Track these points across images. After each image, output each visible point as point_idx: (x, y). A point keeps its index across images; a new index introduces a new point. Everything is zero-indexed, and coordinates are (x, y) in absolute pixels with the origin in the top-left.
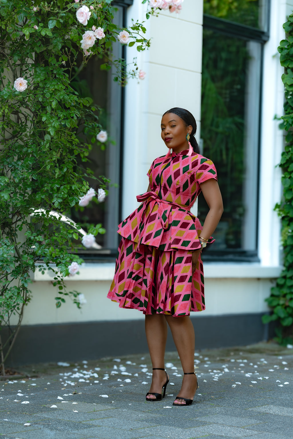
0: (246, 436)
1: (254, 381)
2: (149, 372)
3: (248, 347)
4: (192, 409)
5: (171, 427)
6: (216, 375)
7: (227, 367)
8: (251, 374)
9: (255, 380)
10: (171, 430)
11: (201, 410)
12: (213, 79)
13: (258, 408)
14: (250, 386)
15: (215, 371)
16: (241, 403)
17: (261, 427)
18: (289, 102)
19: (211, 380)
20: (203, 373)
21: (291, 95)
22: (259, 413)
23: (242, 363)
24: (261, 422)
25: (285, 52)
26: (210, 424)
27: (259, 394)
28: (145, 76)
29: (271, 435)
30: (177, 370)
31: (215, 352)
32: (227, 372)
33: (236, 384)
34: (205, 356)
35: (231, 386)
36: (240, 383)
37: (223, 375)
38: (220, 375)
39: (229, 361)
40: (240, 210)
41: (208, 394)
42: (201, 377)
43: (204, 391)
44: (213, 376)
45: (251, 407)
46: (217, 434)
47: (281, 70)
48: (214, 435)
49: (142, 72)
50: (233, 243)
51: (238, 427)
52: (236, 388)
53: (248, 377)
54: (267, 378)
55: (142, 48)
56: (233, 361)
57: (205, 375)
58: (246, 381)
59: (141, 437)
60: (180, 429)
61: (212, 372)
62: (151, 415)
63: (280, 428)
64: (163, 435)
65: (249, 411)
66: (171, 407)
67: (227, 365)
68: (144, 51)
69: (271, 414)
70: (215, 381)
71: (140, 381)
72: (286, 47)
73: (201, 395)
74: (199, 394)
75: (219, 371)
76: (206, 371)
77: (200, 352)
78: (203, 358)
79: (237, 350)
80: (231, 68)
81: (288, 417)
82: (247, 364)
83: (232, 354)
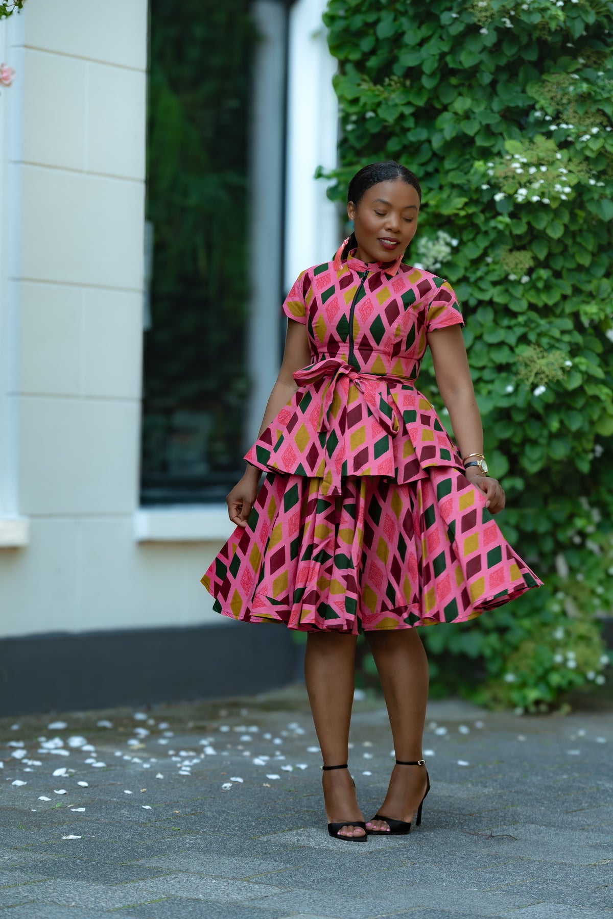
0: (252, 900)
1: (273, 773)
2: (29, 759)
3: (262, 698)
4: (129, 840)
5: (79, 883)
6: (187, 763)
7: (211, 745)
8: (266, 758)
9: (277, 771)
10: (80, 889)
11: (149, 842)
12: (175, 85)
13: (281, 834)
14: (264, 785)
15: (183, 753)
16: (244, 824)
17: (288, 879)
18: (352, 139)
19: (173, 773)
20: (155, 758)
21: (355, 122)
22: (285, 846)
23: (246, 733)
24: (288, 866)
25: (340, 25)
26: (171, 872)
27: (285, 803)
28: (12, 77)
29: (309, 895)
30: (96, 752)
31: (183, 709)
32: (212, 756)
33: (231, 782)
34: (160, 720)
35: (220, 787)
36: (240, 780)
37: (202, 761)
38: (196, 761)
39: (217, 731)
40: (240, 385)
41: (168, 806)
42: (151, 767)
43: (156, 798)
44: (179, 765)
45: (267, 833)
46: (184, 894)
47: (331, 66)
48: (179, 898)
49: (6, 67)
50: (224, 459)
51: (234, 878)
52: (232, 792)
53: (259, 767)
54: (303, 767)
55: (5, 10)
56: (225, 729)
57: (161, 762)
58: (254, 775)
59: (8, 907)
60: (101, 887)
61: (177, 755)
62: (33, 855)
63: (331, 879)
64: (59, 901)
65: (262, 843)
66: (80, 837)
67: (211, 739)
68: (11, 18)
69: (310, 848)
70: (184, 776)
71: (7, 779)
72: (341, 13)
73: (149, 809)
74: (145, 805)
75: (192, 754)
76: (162, 753)
77: (148, 710)
78: (157, 725)
79: (237, 705)
80: (217, 61)
81: (350, 854)
82: (257, 737)
83: (223, 713)
